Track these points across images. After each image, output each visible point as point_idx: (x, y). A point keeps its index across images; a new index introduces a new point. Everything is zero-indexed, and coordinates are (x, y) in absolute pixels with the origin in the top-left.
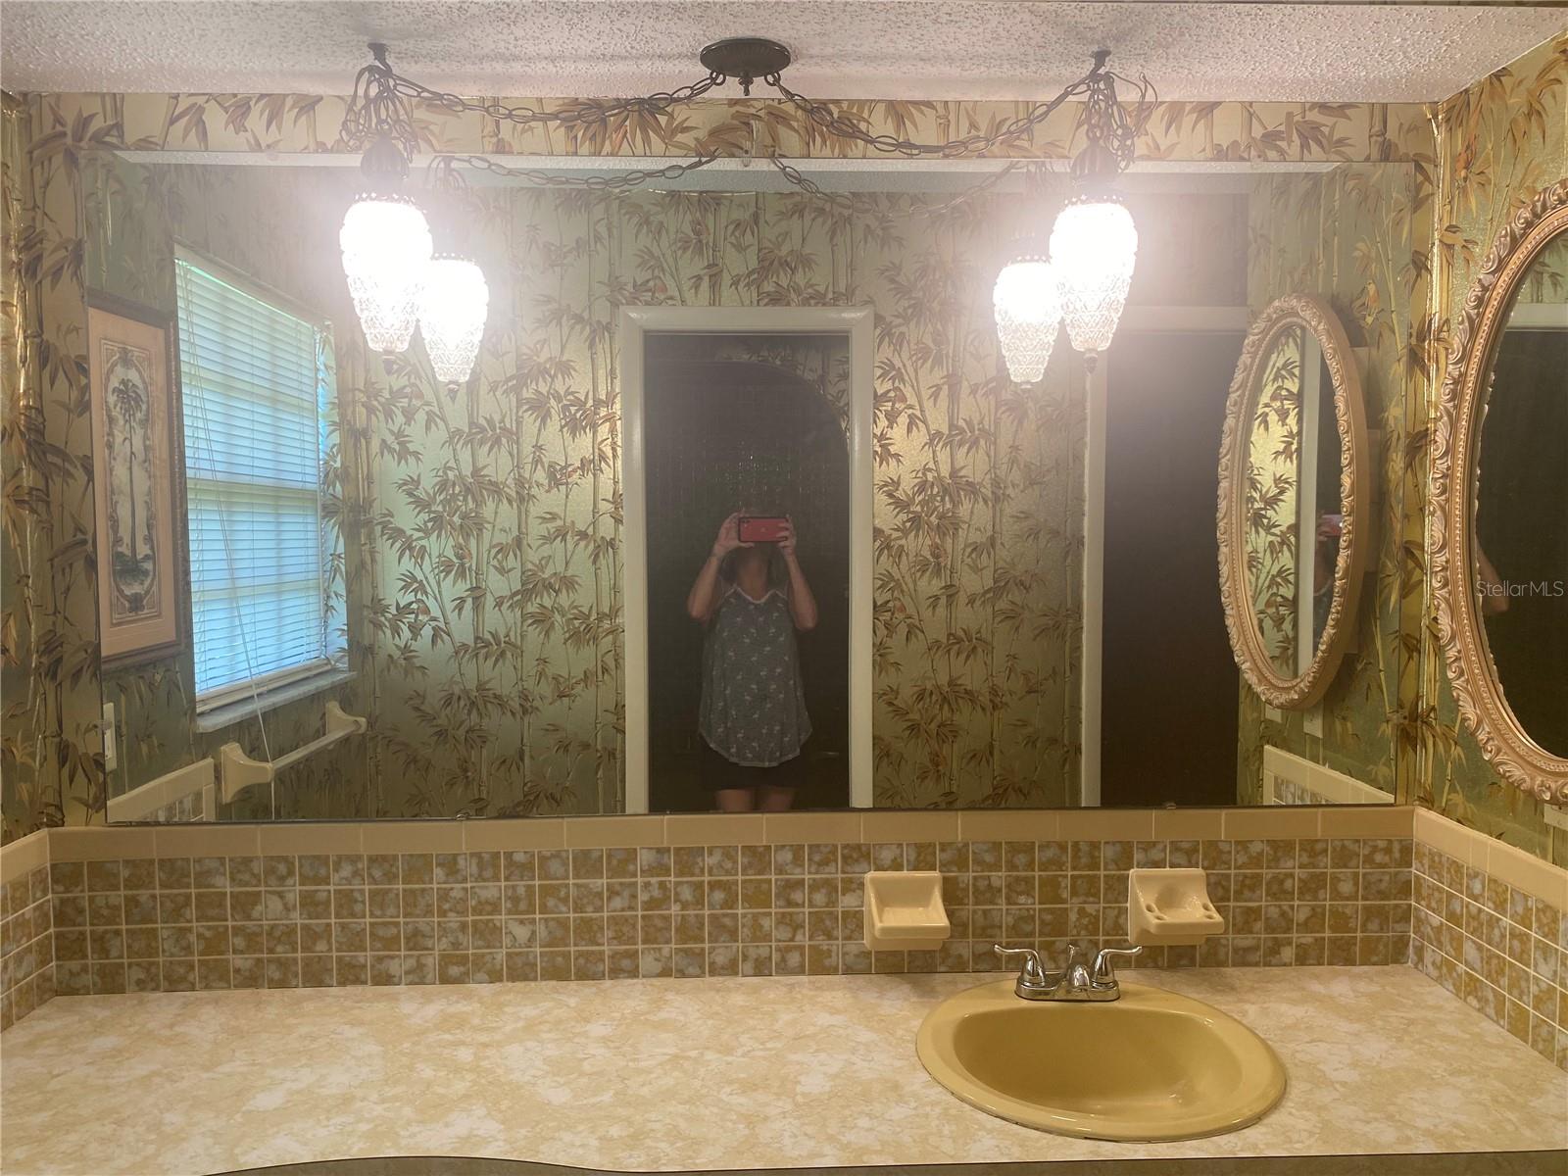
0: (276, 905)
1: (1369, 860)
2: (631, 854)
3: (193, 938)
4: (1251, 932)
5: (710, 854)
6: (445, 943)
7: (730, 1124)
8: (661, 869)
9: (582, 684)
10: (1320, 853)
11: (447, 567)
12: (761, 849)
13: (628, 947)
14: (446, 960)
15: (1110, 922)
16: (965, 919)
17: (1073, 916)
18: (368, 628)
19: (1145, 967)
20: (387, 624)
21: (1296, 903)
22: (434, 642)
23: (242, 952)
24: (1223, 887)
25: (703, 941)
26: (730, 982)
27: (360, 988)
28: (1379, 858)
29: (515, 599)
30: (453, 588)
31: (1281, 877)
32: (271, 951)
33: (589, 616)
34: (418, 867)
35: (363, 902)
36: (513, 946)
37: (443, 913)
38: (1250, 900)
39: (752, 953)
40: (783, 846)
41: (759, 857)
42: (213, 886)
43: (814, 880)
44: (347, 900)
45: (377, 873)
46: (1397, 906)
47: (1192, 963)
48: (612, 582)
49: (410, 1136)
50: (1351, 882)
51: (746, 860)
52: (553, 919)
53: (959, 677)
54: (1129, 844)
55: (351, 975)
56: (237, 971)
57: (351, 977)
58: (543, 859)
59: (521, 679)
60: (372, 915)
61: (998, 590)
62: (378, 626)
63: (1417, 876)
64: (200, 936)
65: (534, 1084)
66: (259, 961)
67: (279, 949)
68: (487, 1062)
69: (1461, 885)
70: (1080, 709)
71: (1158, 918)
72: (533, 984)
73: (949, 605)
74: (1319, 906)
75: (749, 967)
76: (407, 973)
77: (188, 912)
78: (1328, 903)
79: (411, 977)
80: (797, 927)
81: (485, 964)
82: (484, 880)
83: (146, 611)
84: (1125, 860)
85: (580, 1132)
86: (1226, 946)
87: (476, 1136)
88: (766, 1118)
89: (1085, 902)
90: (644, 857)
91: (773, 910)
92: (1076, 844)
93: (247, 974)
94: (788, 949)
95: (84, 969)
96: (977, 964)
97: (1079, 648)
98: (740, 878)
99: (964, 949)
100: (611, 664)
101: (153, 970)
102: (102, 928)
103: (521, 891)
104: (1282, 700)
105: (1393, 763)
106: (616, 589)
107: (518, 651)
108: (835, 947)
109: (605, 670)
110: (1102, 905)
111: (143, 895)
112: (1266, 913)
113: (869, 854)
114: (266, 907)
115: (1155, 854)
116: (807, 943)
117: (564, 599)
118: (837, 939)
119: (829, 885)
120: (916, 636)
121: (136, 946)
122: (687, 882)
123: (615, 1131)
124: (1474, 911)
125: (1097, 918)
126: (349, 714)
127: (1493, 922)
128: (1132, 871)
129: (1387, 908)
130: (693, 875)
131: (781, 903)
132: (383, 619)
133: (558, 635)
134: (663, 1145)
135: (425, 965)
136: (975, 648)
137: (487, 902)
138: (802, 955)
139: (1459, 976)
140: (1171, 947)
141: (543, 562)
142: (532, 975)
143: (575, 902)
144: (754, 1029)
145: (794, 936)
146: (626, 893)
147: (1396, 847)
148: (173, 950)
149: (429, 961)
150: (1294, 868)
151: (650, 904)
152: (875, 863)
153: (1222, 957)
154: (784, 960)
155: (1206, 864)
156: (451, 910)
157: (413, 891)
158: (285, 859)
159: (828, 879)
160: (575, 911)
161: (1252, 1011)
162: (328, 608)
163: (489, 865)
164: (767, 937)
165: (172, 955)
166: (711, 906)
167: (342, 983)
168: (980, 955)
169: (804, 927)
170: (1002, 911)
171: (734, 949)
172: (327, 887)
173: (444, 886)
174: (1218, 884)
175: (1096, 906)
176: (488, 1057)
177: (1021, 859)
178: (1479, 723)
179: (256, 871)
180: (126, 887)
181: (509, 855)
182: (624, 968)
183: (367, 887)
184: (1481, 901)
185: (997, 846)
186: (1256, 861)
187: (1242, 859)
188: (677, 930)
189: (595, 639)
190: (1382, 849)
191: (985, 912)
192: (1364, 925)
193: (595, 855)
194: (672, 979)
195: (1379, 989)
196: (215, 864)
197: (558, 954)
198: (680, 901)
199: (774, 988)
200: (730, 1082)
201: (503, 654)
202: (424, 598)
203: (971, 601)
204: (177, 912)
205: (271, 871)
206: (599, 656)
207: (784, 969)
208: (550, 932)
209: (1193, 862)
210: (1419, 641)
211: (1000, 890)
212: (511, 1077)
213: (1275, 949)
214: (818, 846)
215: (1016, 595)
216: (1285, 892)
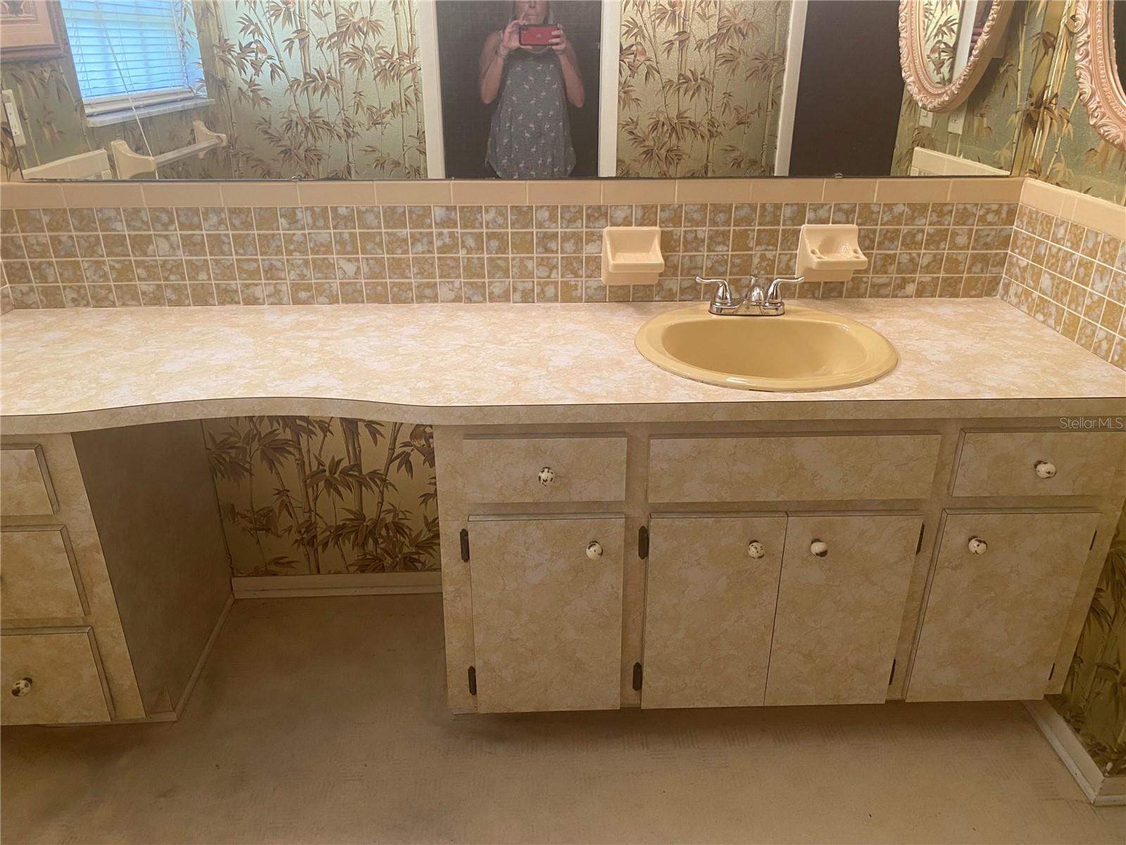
0: (164, 245)
1: (982, 219)
2: (427, 211)
3: (107, 269)
4: (886, 273)
5: (487, 211)
6: (293, 275)
7: (502, 382)
8: (449, 223)
9: (391, 114)
10: (947, 214)
11: (276, 12)
12: (525, 209)
13: (429, 280)
14: (296, 288)
15: (783, 265)
16: (676, 262)
17: (756, 261)
18: (219, 65)
19: (805, 297)
20: (233, 60)
21: (923, 251)
22: (272, 78)
23: (145, 280)
24: (870, 239)
25: (484, 277)
26: (504, 305)
27: (234, 307)
28: (990, 217)
29: (333, 40)
30: (284, 31)
31: (915, 231)
32: (166, 279)
33: (392, 56)
34: (267, 217)
35: (229, 243)
36: (344, 278)
37: (290, 253)
38: (889, 249)
39: (520, 286)
40: (542, 207)
41: (523, 215)
42: (115, 230)
43: (565, 233)
44: (217, 243)
45: (237, 222)
46: (997, 254)
47: (840, 295)
48: (409, 26)
49: (275, 386)
50: (966, 237)
51: (514, 217)
52: (372, 258)
53: (685, 111)
54: (804, 206)
55: (227, 297)
56: (144, 293)
57: (228, 299)
58: (360, 213)
59: (343, 109)
60: (237, 253)
61: (721, 36)
62: (227, 63)
63: (1016, 232)
64: (112, 268)
65: (364, 360)
66: (159, 286)
67: (172, 277)
68: (328, 348)
69: (1049, 233)
70: (777, 137)
71: (819, 258)
72: (361, 305)
73: (681, 49)
74: (939, 254)
75: (518, 296)
76: (269, 296)
77: (100, 249)
78: (946, 252)
79: (271, 300)
80: (552, 268)
81: (325, 291)
82: (319, 228)
83: (24, 15)
84: (799, 218)
85: (396, 385)
86: (867, 283)
87: (322, 386)
88: (527, 379)
89: (766, 250)
90: (437, 214)
91: (535, 255)
92: (763, 206)
93: (151, 295)
94: (547, 284)
95: (32, 289)
96: (682, 295)
97: (780, 87)
98: (509, 230)
99: (674, 284)
100: (413, 98)
101: (82, 291)
102: (38, 260)
103: (346, 236)
104: (935, 104)
105: (1015, 145)
106: (412, 32)
107: (339, 85)
108: (580, 283)
109: (408, 102)
110: (778, 252)
111: (63, 236)
112: (899, 259)
113: (607, 213)
114: (157, 246)
115: (822, 213)
116: (560, 280)
117: (372, 41)
118: (582, 277)
119: (577, 237)
120: (654, 77)
121: (66, 274)
122: (470, 233)
123: (421, 385)
124: (1054, 251)
125: (774, 261)
126: (213, 131)
127: (1068, 256)
128: (803, 226)
129: (989, 256)
130: (474, 228)
131: (541, 250)
132: (230, 57)
133: (369, 72)
134: (454, 392)
135: (280, 291)
136: (699, 86)
137: (322, 245)
138: (556, 288)
139: (1033, 300)
140: (826, 283)
141: (352, 8)
142: (360, 299)
143: (387, 246)
144: (521, 332)
145: (550, 275)
146: (425, 240)
147: (1005, 208)
148: (95, 278)
149: (284, 288)
150: (926, 225)
151: (442, 249)
152: (611, 221)
153: (862, 291)
154: (543, 291)
155: (859, 221)
156: (295, 251)
157: (265, 236)
158: (165, 210)
159: (575, 232)
160: (388, 253)
161: (879, 323)
162: (184, 44)
163: (320, 216)
164: (531, 275)
165: (93, 281)
166: (489, 252)
167: (222, 303)
168: (685, 289)
169: (557, 268)
170: (704, 257)
171: (507, 283)
172: (201, 232)
173: (287, 232)
174: (866, 236)
175: (774, 253)
176: (330, 345)
177: (721, 217)
178: (1093, 95)
179: (145, 219)
180: (49, 230)
181: (335, 210)
182: (427, 295)
183: (230, 233)
184: (1062, 243)
185: (704, 206)
186: (897, 220)
187: (887, 217)
188: (464, 268)
189: (399, 75)
190: (993, 211)
191: (691, 257)
192: (970, 268)
193: (401, 210)
194: (462, 304)
195: (973, 311)
196: (113, 214)
197: (378, 284)
198: (466, 247)
199: (536, 310)
200: (502, 360)
201: (327, 87)
202: (261, 39)
203: (699, 47)
204: (91, 249)
205: (156, 220)
206: (402, 91)
207: (543, 298)
208: (370, 268)
209: (850, 220)
210: (1056, 39)
211: (703, 241)
212: (347, 356)
213: (902, 286)
214: (569, 207)
215: (736, 42)
216: (916, 243)
